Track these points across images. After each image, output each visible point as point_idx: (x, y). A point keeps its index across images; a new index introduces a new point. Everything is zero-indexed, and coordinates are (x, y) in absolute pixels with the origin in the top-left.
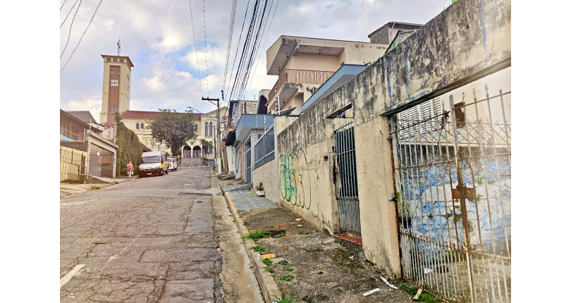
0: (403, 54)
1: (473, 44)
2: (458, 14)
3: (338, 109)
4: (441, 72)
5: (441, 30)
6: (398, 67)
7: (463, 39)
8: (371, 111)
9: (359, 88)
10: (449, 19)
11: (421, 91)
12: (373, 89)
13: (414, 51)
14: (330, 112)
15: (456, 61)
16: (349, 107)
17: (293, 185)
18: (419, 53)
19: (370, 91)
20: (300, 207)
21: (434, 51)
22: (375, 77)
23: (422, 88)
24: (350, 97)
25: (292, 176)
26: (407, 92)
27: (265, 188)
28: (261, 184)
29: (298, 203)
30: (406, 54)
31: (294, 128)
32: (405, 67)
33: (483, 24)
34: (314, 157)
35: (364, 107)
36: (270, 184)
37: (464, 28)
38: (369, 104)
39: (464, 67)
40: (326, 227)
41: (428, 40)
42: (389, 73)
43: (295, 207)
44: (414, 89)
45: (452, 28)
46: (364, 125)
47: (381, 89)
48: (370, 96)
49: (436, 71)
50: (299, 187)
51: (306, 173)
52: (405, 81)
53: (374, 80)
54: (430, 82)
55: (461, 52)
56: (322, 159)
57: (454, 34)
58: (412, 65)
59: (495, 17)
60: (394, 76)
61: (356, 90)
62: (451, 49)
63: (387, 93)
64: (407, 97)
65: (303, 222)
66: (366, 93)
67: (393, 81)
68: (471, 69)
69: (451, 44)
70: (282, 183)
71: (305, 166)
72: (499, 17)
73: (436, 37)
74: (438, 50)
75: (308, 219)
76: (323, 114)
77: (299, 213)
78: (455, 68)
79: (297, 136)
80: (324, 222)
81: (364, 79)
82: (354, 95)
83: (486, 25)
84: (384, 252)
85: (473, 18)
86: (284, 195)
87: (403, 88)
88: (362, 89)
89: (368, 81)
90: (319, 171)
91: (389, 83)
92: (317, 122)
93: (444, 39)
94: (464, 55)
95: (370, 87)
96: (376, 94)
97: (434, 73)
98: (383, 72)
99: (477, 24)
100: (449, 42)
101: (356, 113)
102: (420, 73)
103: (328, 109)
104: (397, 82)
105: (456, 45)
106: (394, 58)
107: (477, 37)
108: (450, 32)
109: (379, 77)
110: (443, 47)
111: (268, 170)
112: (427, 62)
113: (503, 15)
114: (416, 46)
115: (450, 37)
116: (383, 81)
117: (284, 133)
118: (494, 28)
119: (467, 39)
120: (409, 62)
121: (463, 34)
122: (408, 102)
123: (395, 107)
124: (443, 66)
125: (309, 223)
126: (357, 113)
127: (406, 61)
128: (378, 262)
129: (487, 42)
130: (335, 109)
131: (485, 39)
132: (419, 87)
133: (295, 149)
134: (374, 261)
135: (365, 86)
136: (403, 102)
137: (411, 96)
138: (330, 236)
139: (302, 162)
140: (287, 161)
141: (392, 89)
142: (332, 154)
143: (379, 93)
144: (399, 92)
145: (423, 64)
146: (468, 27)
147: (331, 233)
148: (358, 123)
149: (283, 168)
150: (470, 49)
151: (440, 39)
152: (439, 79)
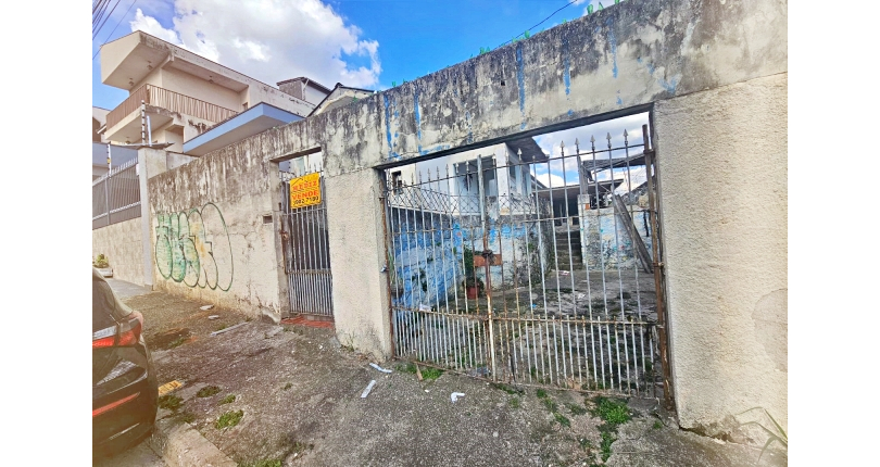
0: (411, 96)
1: (509, 104)
2: (492, 66)
3: (295, 151)
4: (466, 127)
5: (468, 79)
6: (403, 110)
7: (496, 95)
8: (356, 160)
9: (335, 127)
10: (480, 69)
11: (437, 145)
12: (361, 134)
13: (429, 97)
14: (278, 154)
15: (487, 118)
16: (317, 150)
17: (189, 257)
18: (436, 99)
19: (356, 135)
20: (208, 288)
21: (457, 102)
22: (365, 118)
23: (439, 141)
24: (318, 137)
25: (188, 245)
26: (417, 143)
27: (113, 264)
28: (102, 257)
29: (202, 282)
30: (416, 97)
31: (195, 169)
32: (415, 113)
33: (521, 85)
34: (241, 217)
35: (343, 154)
36: (129, 257)
37: (498, 84)
38: (355, 152)
39: (496, 127)
40: (265, 312)
41: (450, 88)
42: (388, 115)
43: (196, 291)
44: (427, 142)
45: (483, 80)
46: (343, 177)
47: (374, 134)
48: (355, 141)
49: (459, 125)
50: (205, 261)
51: (222, 239)
52: (414, 130)
53: (362, 121)
54: (451, 136)
55: (493, 109)
56: (261, 219)
57: (486, 87)
58: (425, 112)
59: (536, 80)
60: (397, 122)
61: (330, 129)
62: (480, 104)
63: (385, 141)
64: (416, 149)
65: (213, 309)
66: (348, 135)
67: (394, 127)
68: (504, 130)
69: (480, 98)
70: (163, 254)
71: (220, 227)
72: (540, 82)
73: (461, 86)
74: (463, 100)
75: (223, 305)
76: (263, 155)
77: (205, 298)
78: (485, 125)
79: (202, 182)
80: (260, 306)
81: (345, 117)
82: (325, 136)
83: (525, 87)
84: (372, 333)
85: (510, 76)
86: (167, 273)
87: (411, 139)
88: (341, 131)
89: (352, 120)
90: (252, 237)
91: (388, 128)
92: (249, 165)
93: (471, 92)
94: (496, 114)
95: (355, 129)
96: (365, 139)
97: (457, 127)
98: (379, 113)
99: (514, 84)
100: (478, 95)
101: (329, 160)
102: (437, 124)
103: (273, 149)
104: (401, 129)
105: (488, 100)
106: (398, 99)
107: (513, 97)
108: (480, 83)
109: (372, 117)
110: (470, 100)
111: (122, 236)
112: (447, 112)
113: (545, 81)
114: (432, 90)
115: (480, 89)
116: (378, 123)
117: (169, 176)
118: (533, 92)
119: (501, 96)
120: (420, 109)
121: (497, 90)
122: (417, 155)
123: (398, 160)
124: (470, 122)
125: (229, 310)
126: (331, 161)
127: (416, 106)
128: (362, 345)
129: (525, 105)
130: (289, 150)
131: (522, 102)
132: (434, 139)
133: (194, 203)
134: (355, 345)
135: (347, 126)
136: (411, 155)
137: (423, 149)
138: (274, 323)
139: (213, 221)
140: (175, 221)
141: (393, 136)
142: (279, 214)
143: (371, 137)
144: (404, 141)
145: (440, 114)
146: (503, 84)
147: (275, 320)
148: (333, 173)
149: (164, 232)
150: (504, 108)
151: (466, 89)
152: (463, 135)
